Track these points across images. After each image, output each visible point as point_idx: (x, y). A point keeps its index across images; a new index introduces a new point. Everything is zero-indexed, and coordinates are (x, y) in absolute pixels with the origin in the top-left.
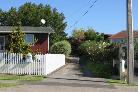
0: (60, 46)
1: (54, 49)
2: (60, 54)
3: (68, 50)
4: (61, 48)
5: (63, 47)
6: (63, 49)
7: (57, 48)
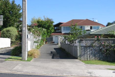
0: (7, 31)
1: (2, 34)
2: (6, 38)
3: (13, 35)
4: (8, 33)
5: (9, 32)
6: (9, 34)
7: (5, 33)
